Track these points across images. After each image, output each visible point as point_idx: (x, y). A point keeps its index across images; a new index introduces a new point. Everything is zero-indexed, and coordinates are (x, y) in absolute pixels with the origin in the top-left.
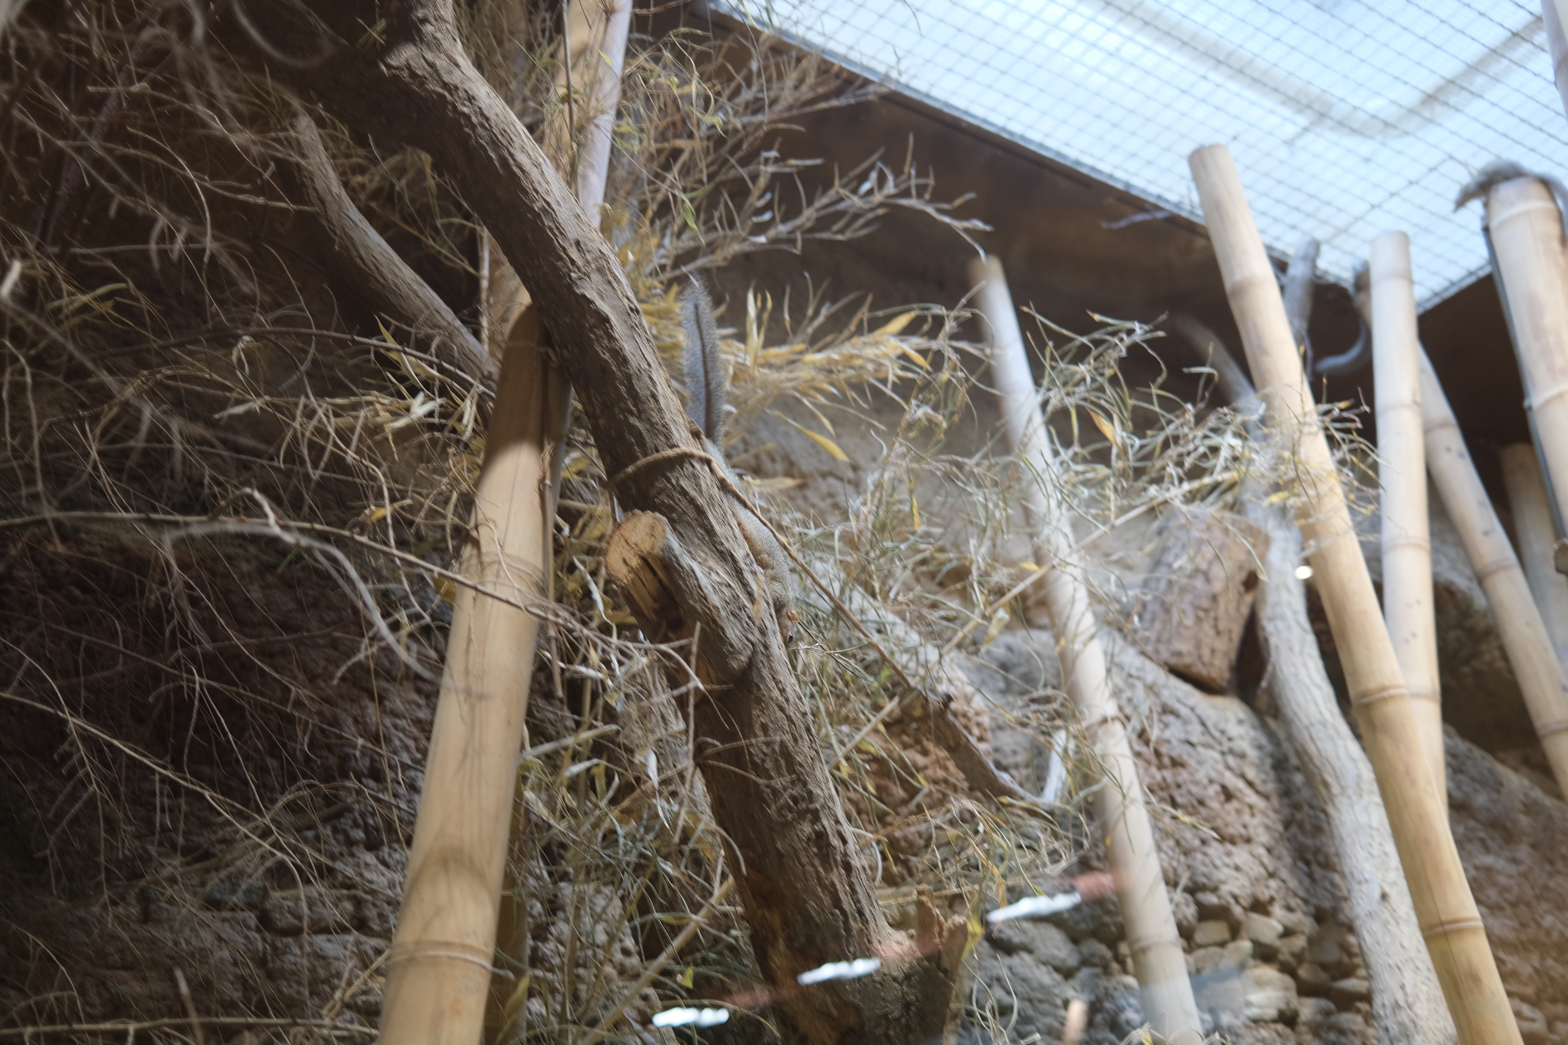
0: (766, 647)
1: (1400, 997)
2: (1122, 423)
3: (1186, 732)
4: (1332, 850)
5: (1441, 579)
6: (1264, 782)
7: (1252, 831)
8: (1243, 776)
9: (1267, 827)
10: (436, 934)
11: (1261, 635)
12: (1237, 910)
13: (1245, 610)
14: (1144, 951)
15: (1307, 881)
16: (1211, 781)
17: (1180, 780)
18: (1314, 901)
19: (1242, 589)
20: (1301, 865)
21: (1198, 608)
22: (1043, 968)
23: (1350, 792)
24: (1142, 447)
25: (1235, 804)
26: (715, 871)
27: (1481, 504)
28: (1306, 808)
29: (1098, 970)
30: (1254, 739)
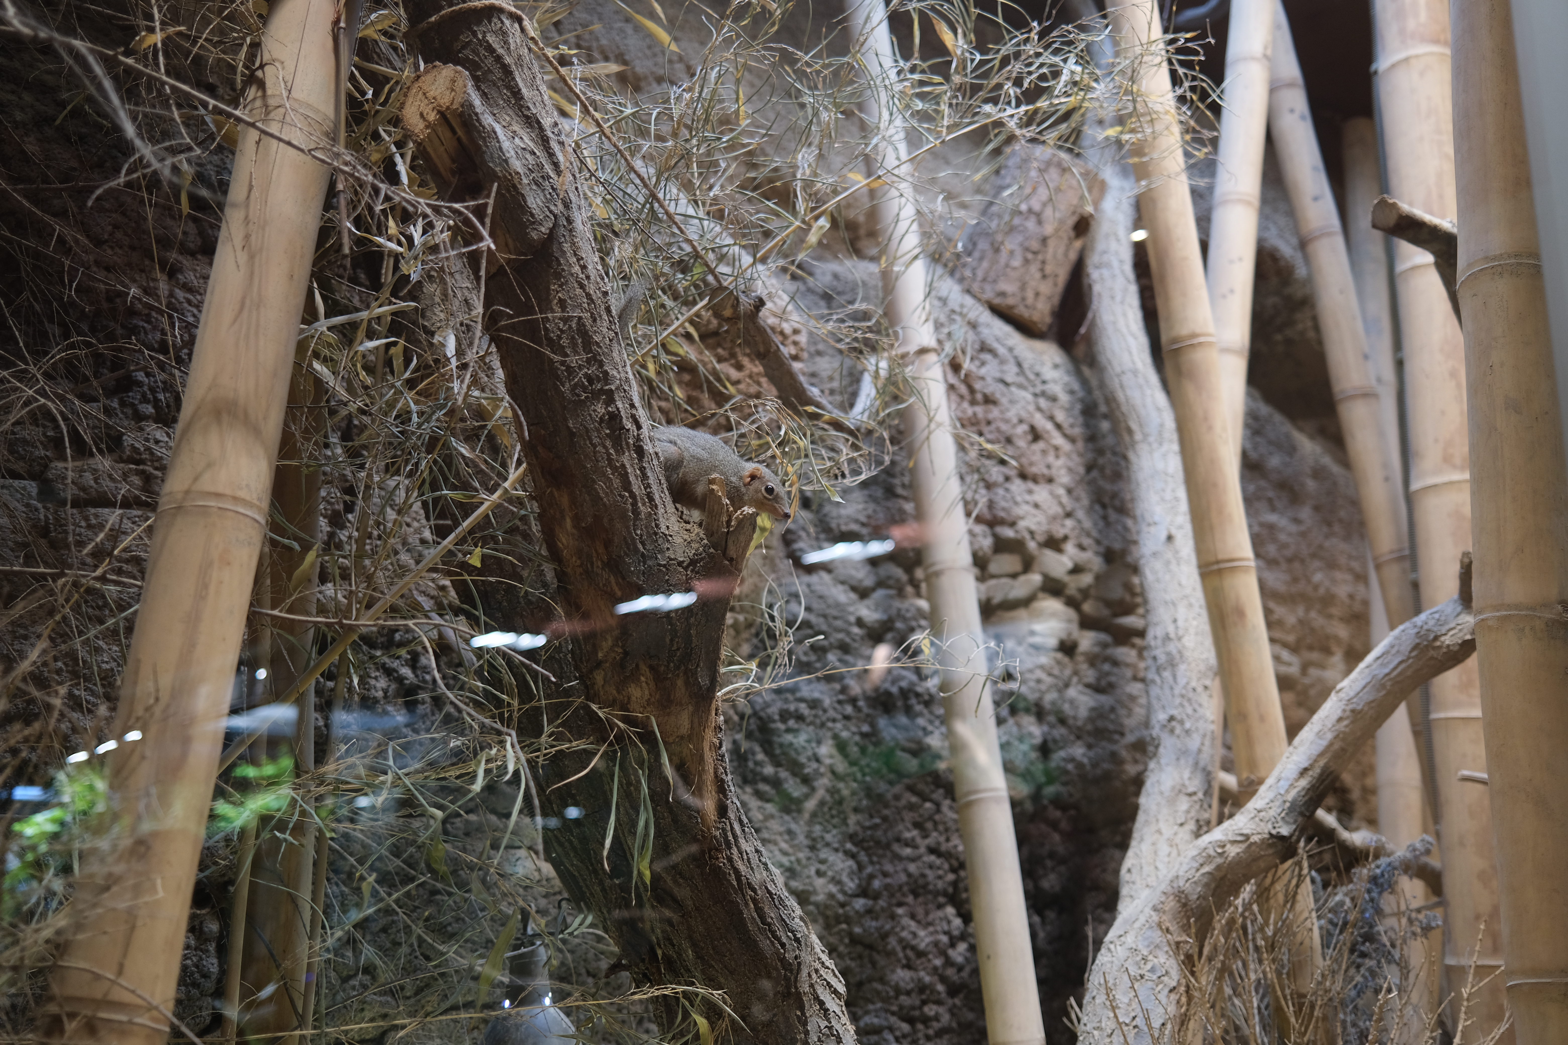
0: (569, 221)
1: (1171, 629)
2: (965, 35)
3: (1002, 371)
4: (1128, 497)
5: (1266, 245)
6: (1072, 426)
7: (1054, 472)
8: (1051, 418)
9: (1070, 470)
10: (206, 484)
11: (1085, 281)
12: (1032, 545)
13: (1073, 256)
14: (938, 574)
15: (1101, 524)
16: (1021, 421)
17: (991, 416)
18: (1106, 542)
19: (1072, 234)
20: (1097, 507)
21: (1027, 249)
22: (841, 588)
23: (1151, 439)
24: (982, 63)
25: (1041, 445)
26: (511, 458)
27: (1315, 169)
28: (1109, 455)
29: (892, 592)
30: (1066, 384)
